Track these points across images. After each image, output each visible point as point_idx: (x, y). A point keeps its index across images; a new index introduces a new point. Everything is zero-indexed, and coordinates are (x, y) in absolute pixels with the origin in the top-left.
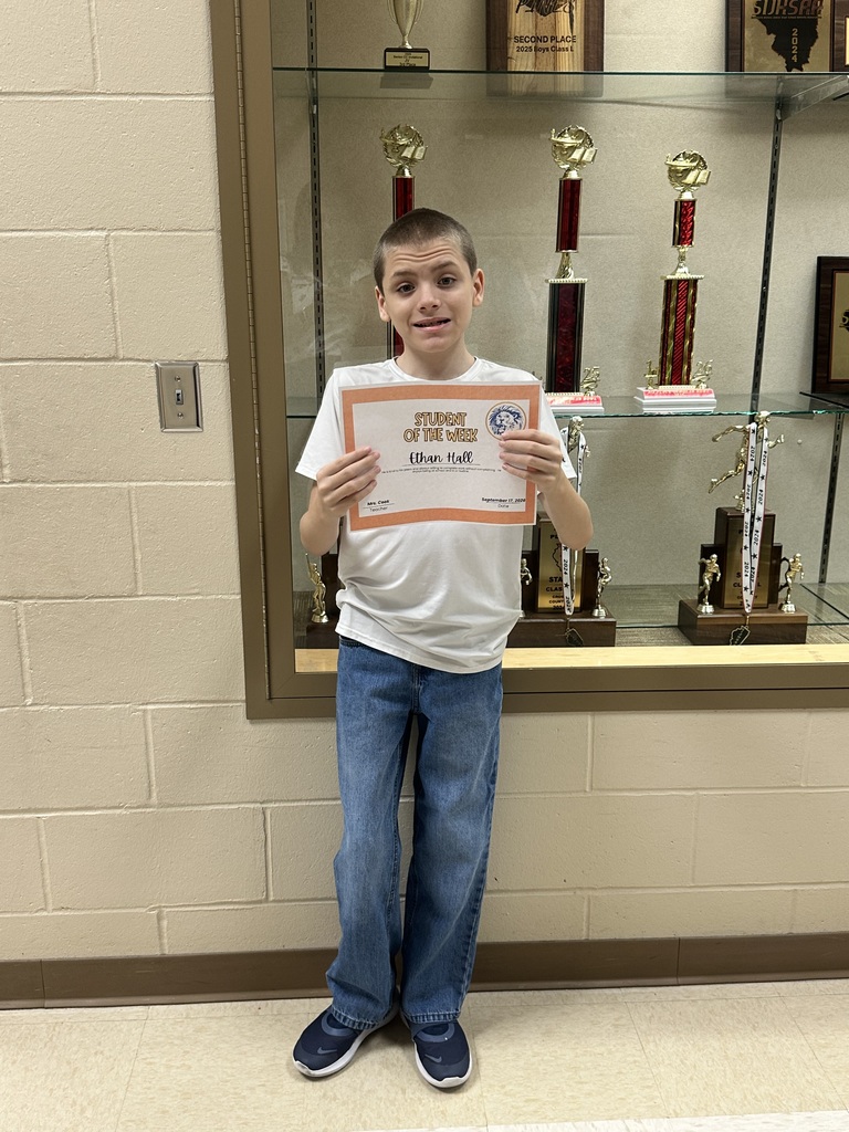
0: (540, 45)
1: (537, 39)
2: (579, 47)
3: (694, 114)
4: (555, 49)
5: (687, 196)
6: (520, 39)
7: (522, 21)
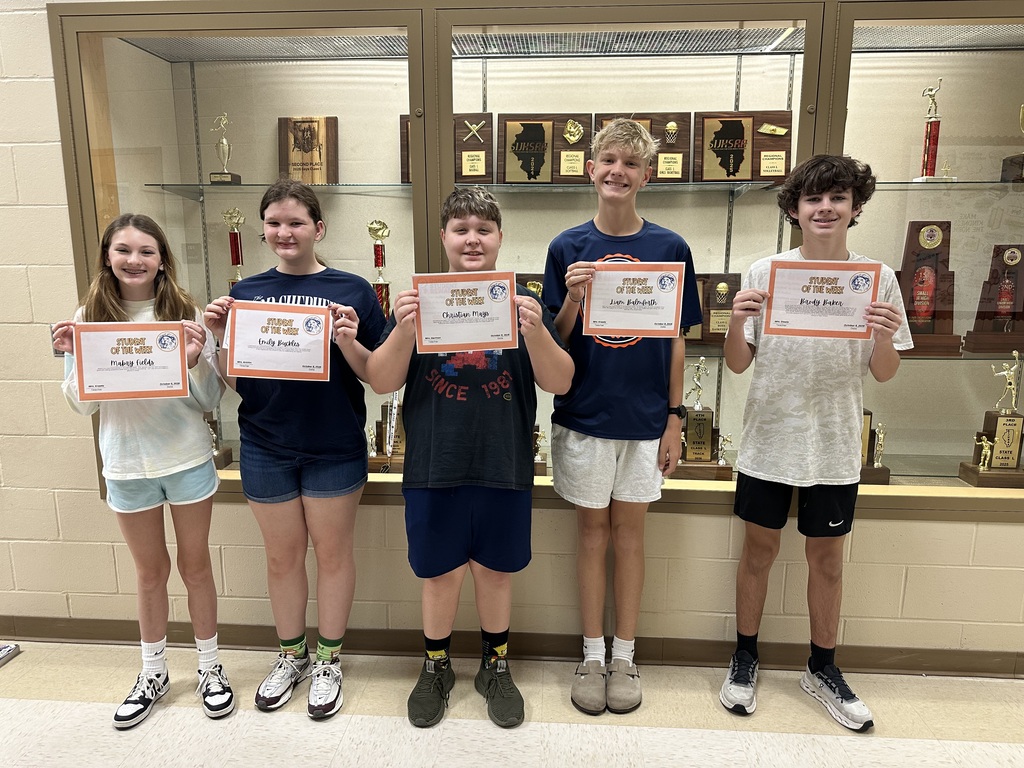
0: (305, 167)
1: (303, 164)
2: (324, 168)
3: (393, 200)
4: (312, 169)
5: (379, 243)
6: (295, 164)
7: (295, 156)
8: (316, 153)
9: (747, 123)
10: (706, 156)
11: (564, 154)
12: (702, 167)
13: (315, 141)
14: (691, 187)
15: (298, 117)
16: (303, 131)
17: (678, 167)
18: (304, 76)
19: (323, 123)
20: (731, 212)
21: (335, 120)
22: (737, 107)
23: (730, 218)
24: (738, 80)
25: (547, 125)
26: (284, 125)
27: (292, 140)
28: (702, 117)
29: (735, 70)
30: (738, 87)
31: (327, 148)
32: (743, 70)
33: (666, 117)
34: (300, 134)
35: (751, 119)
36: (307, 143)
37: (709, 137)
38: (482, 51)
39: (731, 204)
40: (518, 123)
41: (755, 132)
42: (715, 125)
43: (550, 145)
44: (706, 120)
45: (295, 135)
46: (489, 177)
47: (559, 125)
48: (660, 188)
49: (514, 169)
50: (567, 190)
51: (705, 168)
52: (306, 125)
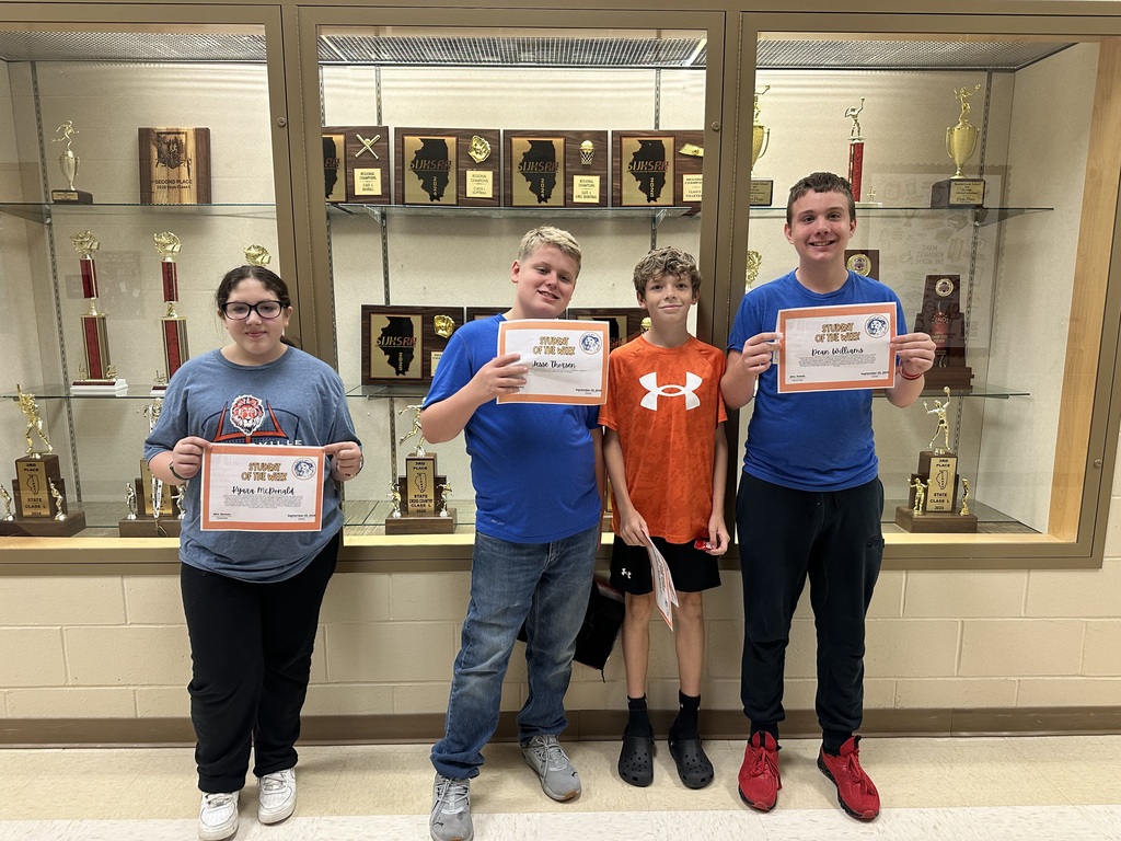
0: (171, 185)
1: (169, 181)
2: (194, 186)
4: (180, 187)
6: (159, 182)
7: (159, 172)
8: (184, 169)
9: (668, 143)
10: (624, 180)
11: (470, 174)
12: (620, 191)
13: (183, 156)
14: (609, 212)
15: (162, 128)
16: (169, 144)
17: (595, 192)
18: (167, 80)
19: (191, 135)
20: (654, 239)
21: (207, 131)
22: (657, 126)
24: (658, 96)
25: (450, 141)
26: (145, 135)
27: (155, 154)
28: (620, 136)
29: (653, 85)
30: (658, 104)
31: (197, 164)
32: (663, 86)
33: (580, 136)
34: (165, 147)
35: (672, 139)
36: (173, 157)
37: (628, 158)
38: (374, 57)
39: (654, 233)
40: (418, 138)
41: (676, 154)
42: (632, 145)
43: (454, 164)
44: (624, 139)
45: (157, 148)
46: (385, 197)
47: (463, 142)
48: (578, 213)
49: (415, 189)
50: (475, 213)
51: (624, 193)
52: (172, 137)
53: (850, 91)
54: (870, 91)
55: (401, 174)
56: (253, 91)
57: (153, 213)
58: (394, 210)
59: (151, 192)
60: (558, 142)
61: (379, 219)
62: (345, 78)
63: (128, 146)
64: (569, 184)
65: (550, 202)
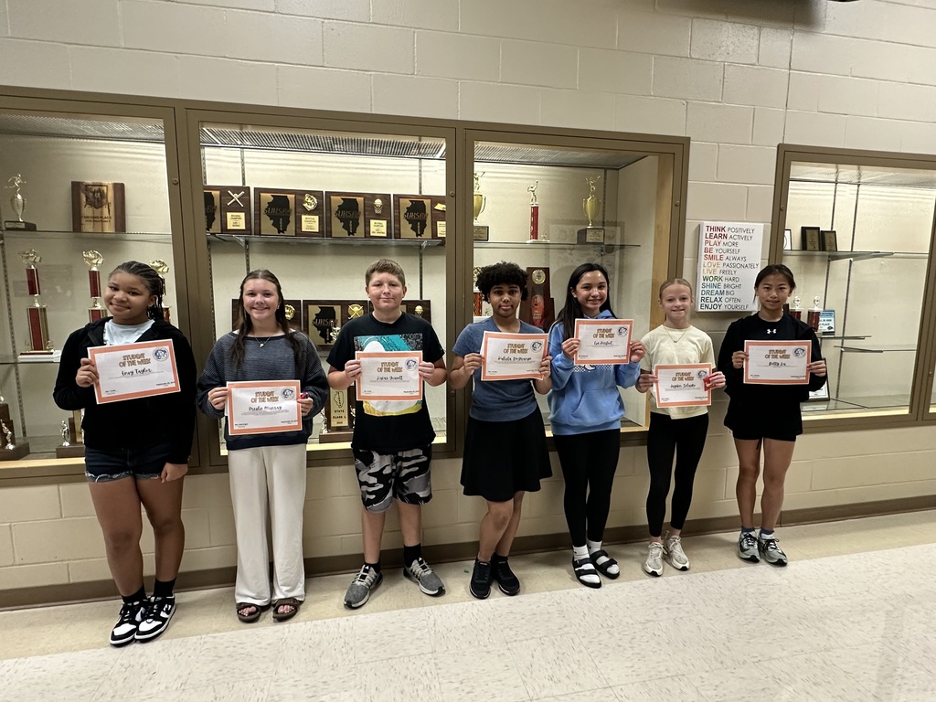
0: (96, 220)
1: (94, 217)
2: (113, 220)
4: (102, 221)
6: (87, 217)
7: (87, 211)
8: (106, 210)
9: (427, 202)
10: (402, 223)
11: (304, 217)
12: (400, 230)
13: (104, 201)
14: (393, 242)
15: (89, 182)
16: (94, 193)
17: (384, 229)
18: (93, 151)
19: (111, 187)
20: (421, 260)
21: (122, 185)
22: (420, 192)
23: (421, 264)
24: (420, 175)
25: (291, 197)
26: (77, 187)
27: (84, 199)
28: (398, 197)
29: (418, 168)
30: (420, 179)
31: (115, 206)
32: (423, 169)
33: (374, 196)
34: (91, 194)
35: (429, 201)
36: (97, 201)
37: (403, 211)
38: (239, 143)
39: (421, 255)
40: (269, 195)
41: (433, 209)
42: (406, 203)
43: (293, 211)
44: (401, 200)
45: (86, 196)
46: (248, 230)
47: (299, 197)
48: (373, 242)
49: (267, 225)
50: (307, 241)
51: (402, 231)
52: (97, 188)
53: (530, 177)
54: (542, 177)
55: (258, 216)
56: (155, 161)
57: (82, 238)
58: (254, 238)
59: (80, 224)
60: (360, 200)
61: (243, 245)
62: (219, 155)
63: (64, 193)
64: (367, 225)
65: (356, 235)
